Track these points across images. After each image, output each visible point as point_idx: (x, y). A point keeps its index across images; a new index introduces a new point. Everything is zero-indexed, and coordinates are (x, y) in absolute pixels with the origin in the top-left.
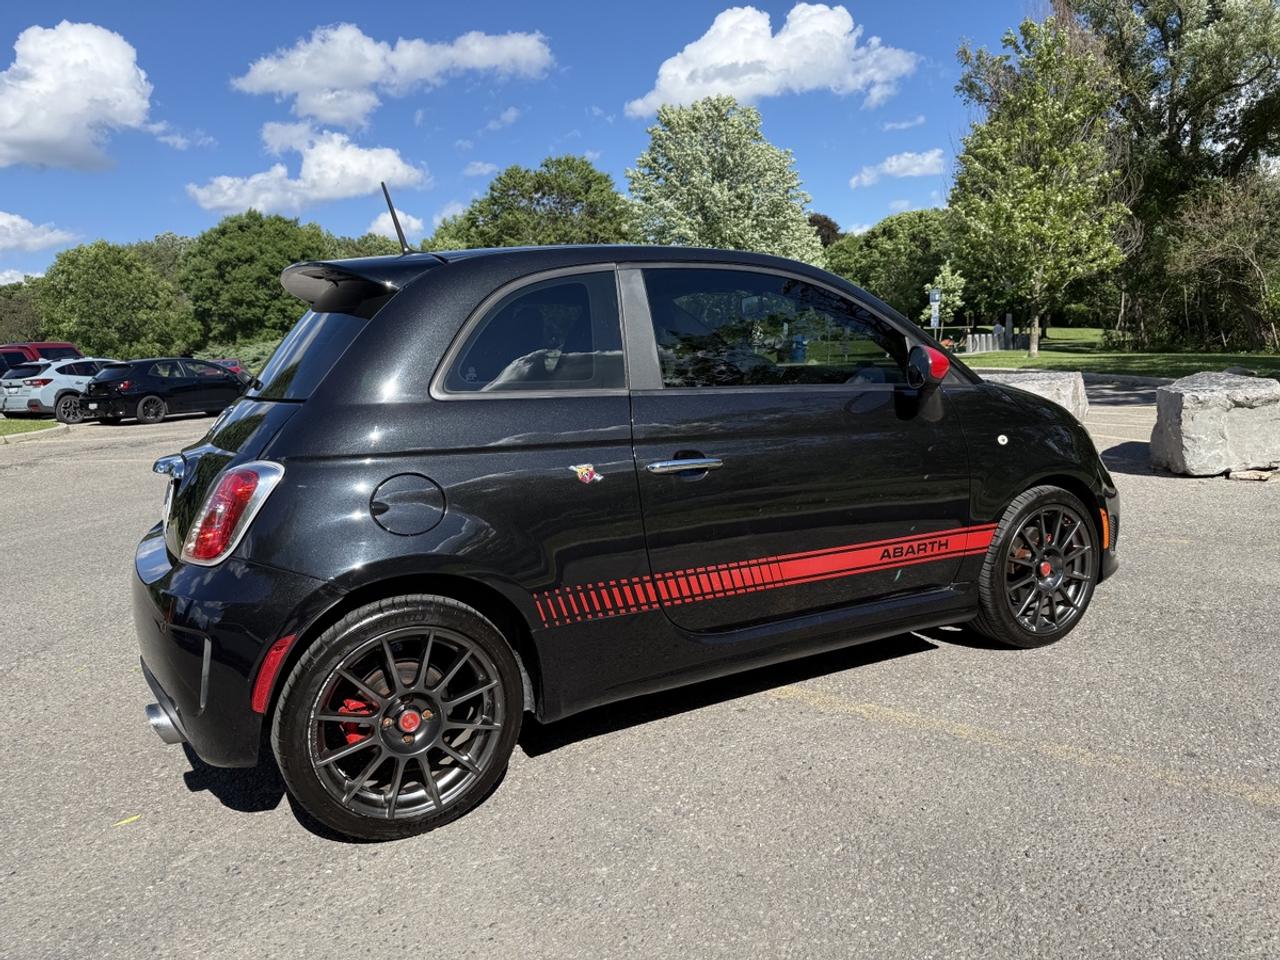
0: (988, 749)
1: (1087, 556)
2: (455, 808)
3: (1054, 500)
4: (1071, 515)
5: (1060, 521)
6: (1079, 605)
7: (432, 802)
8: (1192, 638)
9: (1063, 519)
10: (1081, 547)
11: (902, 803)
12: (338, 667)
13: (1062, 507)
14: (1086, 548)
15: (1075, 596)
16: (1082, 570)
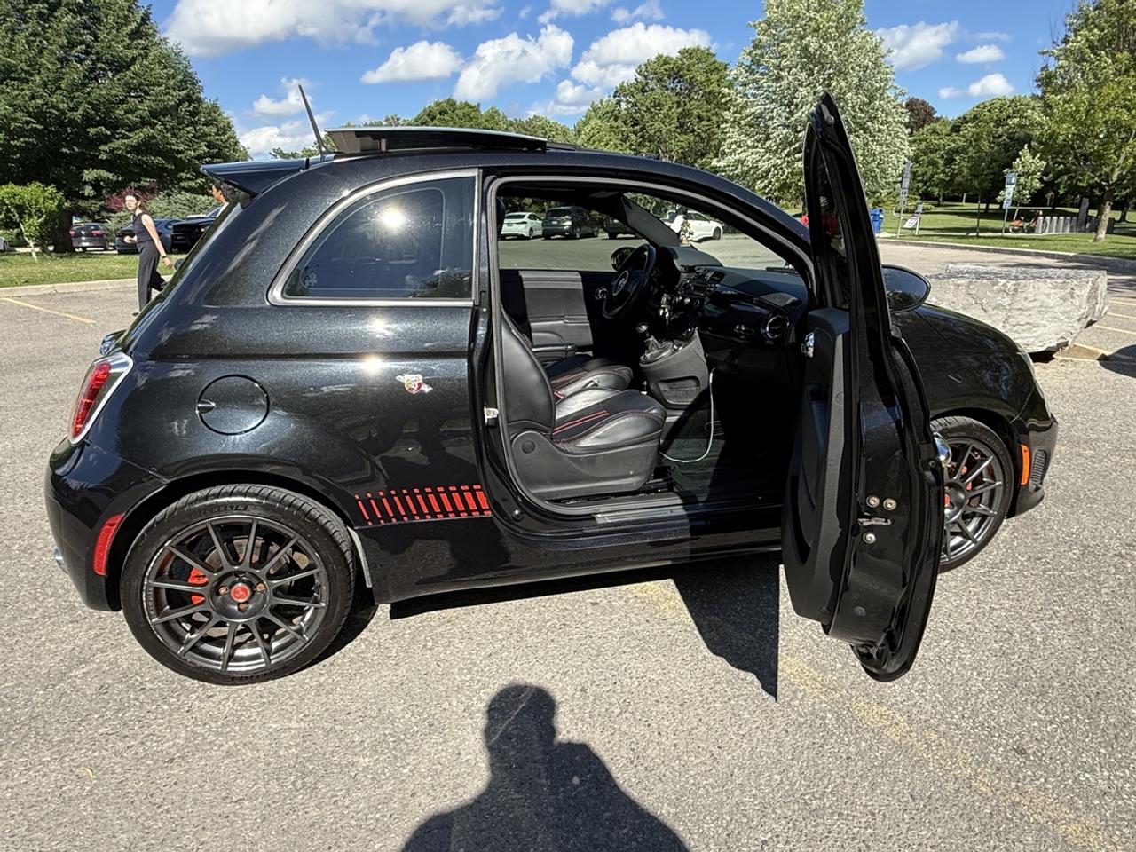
0: (800, 695)
1: (997, 492)
2: (284, 667)
3: (963, 434)
4: (983, 450)
5: (969, 452)
6: (978, 540)
7: (263, 660)
8: (1103, 591)
9: (972, 451)
10: (992, 481)
11: (675, 746)
12: (167, 544)
13: (972, 441)
14: (997, 483)
15: (976, 530)
16: (990, 506)
